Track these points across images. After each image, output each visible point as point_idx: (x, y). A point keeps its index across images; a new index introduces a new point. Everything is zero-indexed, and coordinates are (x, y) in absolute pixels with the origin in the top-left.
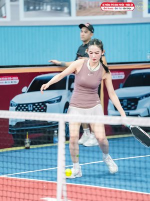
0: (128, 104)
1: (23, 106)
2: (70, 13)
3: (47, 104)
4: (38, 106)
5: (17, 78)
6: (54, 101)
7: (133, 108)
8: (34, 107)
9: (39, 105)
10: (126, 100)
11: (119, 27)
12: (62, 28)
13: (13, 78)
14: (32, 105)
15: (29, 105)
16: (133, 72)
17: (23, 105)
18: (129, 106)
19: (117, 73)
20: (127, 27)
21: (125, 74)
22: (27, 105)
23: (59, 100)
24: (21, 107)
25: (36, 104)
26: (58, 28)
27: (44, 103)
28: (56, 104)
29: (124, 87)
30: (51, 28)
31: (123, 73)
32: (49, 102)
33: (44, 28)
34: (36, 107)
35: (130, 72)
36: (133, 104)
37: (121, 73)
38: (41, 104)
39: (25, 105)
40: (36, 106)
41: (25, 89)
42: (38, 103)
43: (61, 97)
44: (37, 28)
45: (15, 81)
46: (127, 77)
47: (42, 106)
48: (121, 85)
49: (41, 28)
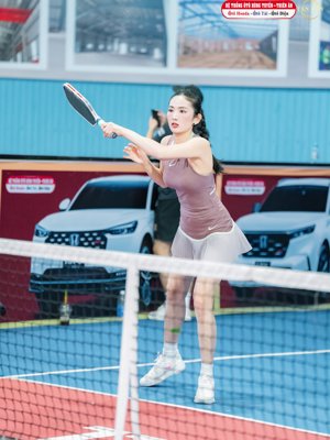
0: (270, 245)
1: (60, 237)
2: (164, 61)
3: (108, 236)
4: (90, 239)
5: (52, 181)
6: (122, 231)
7: (278, 253)
8: (82, 239)
9: (91, 236)
10: (265, 237)
11: (260, 94)
12: (148, 90)
13: (44, 180)
14: (77, 236)
15: (72, 236)
16: (282, 183)
17: (60, 233)
18: (271, 250)
19: (251, 183)
20: (276, 94)
21: (266, 185)
22: (68, 234)
23: (132, 229)
24: (56, 238)
25: (87, 235)
26: (139, 88)
27: (101, 233)
28: (125, 236)
29: (262, 210)
30: (127, 88)
31: (262, 183)
32: (112, 232)
33: (112, 88)
34: (87, 240)
35: (276, 183)
36: (278, 245)
37: (258, 183)
38: (95, 234)
39: (63, 235)
40: (86, 238)
41: (65, 204)
42: (91, 233)
43: (136, 223)
44: (99, 87)
45: (48, 187)
46: (270, 192)
47: (98, 239)
48: (258, 206)
49: (106, 87)
